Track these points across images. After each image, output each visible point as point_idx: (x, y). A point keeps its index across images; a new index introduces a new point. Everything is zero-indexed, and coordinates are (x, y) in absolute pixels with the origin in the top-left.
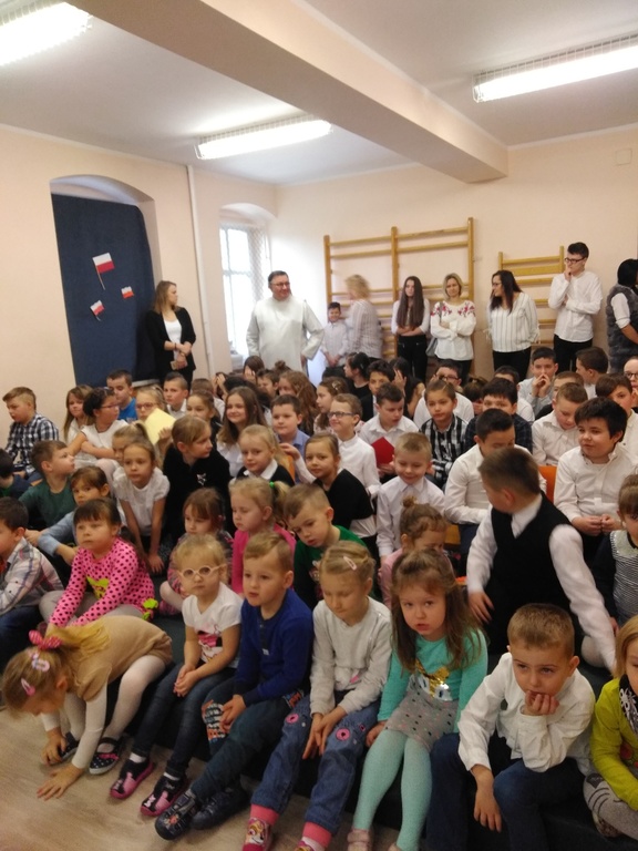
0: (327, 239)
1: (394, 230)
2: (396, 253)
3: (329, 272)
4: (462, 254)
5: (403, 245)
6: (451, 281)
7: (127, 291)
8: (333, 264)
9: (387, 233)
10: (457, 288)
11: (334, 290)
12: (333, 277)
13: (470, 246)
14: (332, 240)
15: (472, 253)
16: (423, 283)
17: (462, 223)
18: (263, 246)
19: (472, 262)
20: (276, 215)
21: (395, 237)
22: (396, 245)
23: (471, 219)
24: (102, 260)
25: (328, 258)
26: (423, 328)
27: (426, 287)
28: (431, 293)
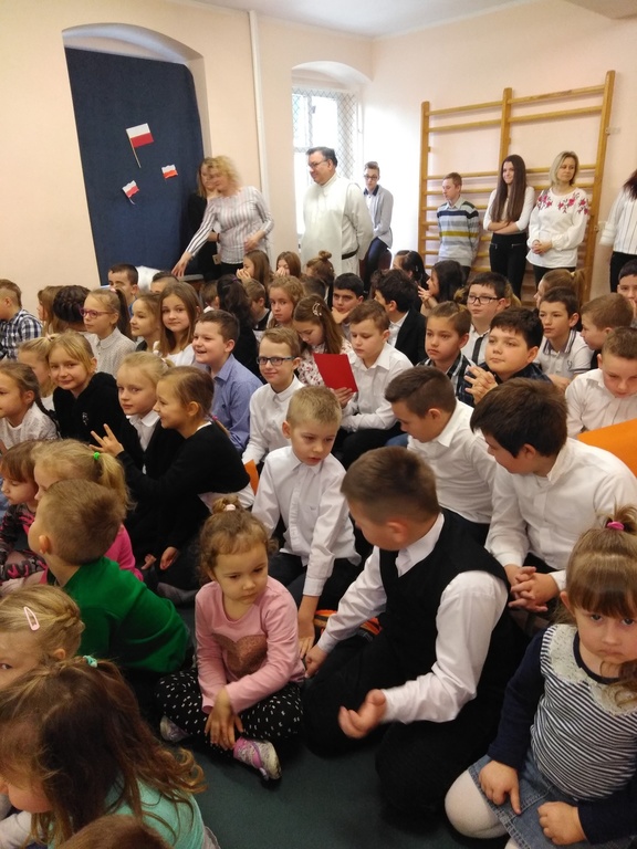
0: (426, 106)
1: (508, 92)
2: (507, 124)
3: (425, 150)
4: (592, 125)
5: (518, 113)
6: (569, 161)
7: (169, 170)
8: (433, 140)
9: (498, 97)
10: (573, 171)
11: (431, 173)
12: (431, 157)
13: (606, 114)
14: (433, 108)
15: (606, 123)
16: (528, 166)
17: (599, 80)
18: (354, 116)
19: (605, 136)
20: (372, 78)
21: (509, 102)
22: (509, 112)
23: (612, 74)
24: (138, 131)
25: (425, 132)
26: (520, 224)
27: (530, 171)
28: (538, 178)
